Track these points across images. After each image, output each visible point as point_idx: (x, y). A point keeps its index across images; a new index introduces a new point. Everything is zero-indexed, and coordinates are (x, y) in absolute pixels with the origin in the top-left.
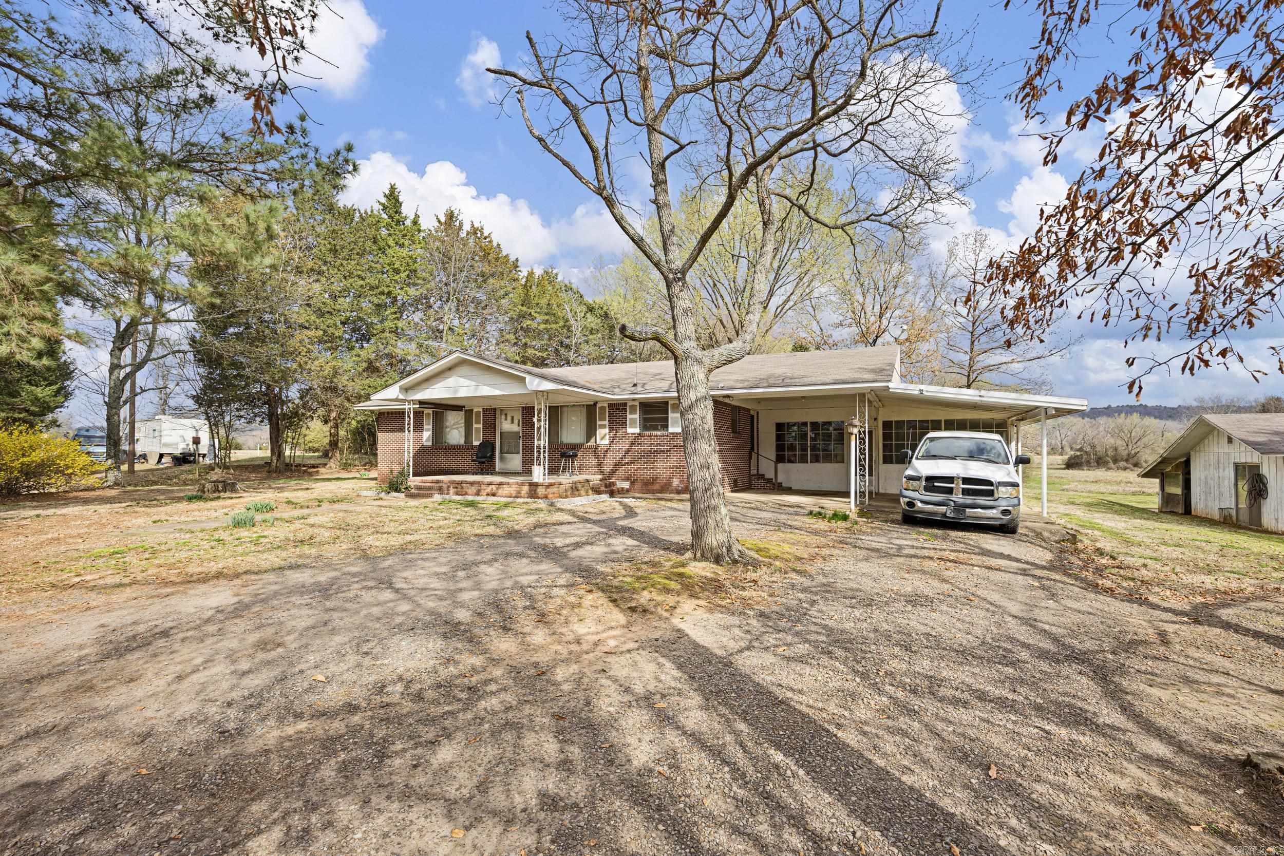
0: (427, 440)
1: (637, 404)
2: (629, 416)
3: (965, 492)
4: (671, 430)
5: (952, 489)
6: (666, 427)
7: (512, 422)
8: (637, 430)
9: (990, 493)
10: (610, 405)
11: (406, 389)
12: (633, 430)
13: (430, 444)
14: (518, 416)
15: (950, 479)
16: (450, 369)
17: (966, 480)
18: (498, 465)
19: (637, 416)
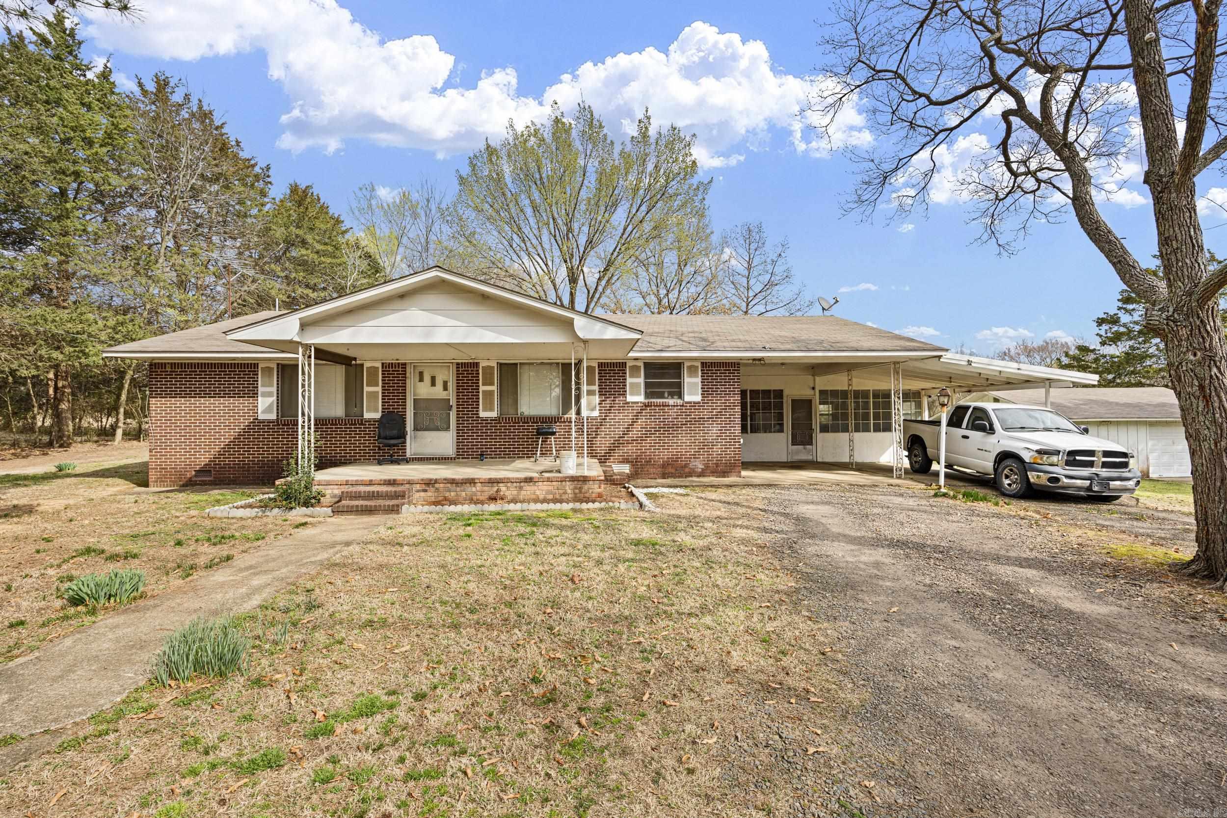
0: (268, 410)
1: (641, 364)
2: (629, 380)
3: (1105, 465)
4: (687, 398)
5: (1093, 462)
6: (680, 395)
7: (433, 384)
8: (641, 398)
9: (1125, 465)
10: (600, 365)
11: (304, 325)
12: (636, 397)
13: (273, 416)
14: (449, 375)
15: (1091, 453)
16: (402, 295)
17: (1107, 454)
18: (411, 449)
19: (641, 380)
